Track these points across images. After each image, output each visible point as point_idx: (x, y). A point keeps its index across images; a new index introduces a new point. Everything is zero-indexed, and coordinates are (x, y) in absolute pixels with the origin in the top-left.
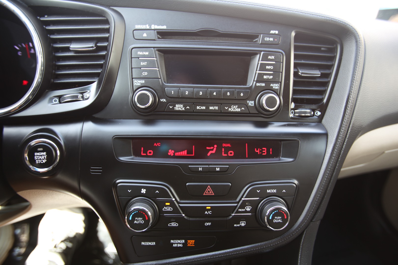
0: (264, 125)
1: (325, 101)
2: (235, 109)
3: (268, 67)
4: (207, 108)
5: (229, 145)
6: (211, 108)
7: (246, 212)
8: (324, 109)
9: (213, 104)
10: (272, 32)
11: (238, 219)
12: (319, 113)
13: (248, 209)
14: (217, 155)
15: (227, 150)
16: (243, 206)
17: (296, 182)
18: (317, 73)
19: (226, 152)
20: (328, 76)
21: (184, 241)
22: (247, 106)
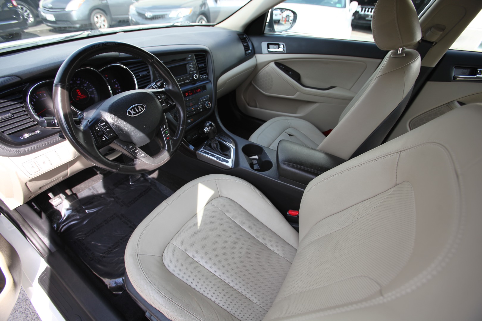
0: (195, 84)
1: (207, 72)
2: (188, 81)
3: (192, 67)
4: (181, 83)
5: (190, 92)
6: (182, 83)
7: (201, 107)
8: (208, 74)
9: (182, 82)
10: (189, 56)
11: (200, 109)
12: (207, 76)
13: (201, 106)
14: (189, 95)
15: (190, 93)
16: (200, 106)
17: (208, 96)
18: (203, 65)
19: (190, 94)
20: (205, 65)
21: (190, 120)
22: (190, 79)
